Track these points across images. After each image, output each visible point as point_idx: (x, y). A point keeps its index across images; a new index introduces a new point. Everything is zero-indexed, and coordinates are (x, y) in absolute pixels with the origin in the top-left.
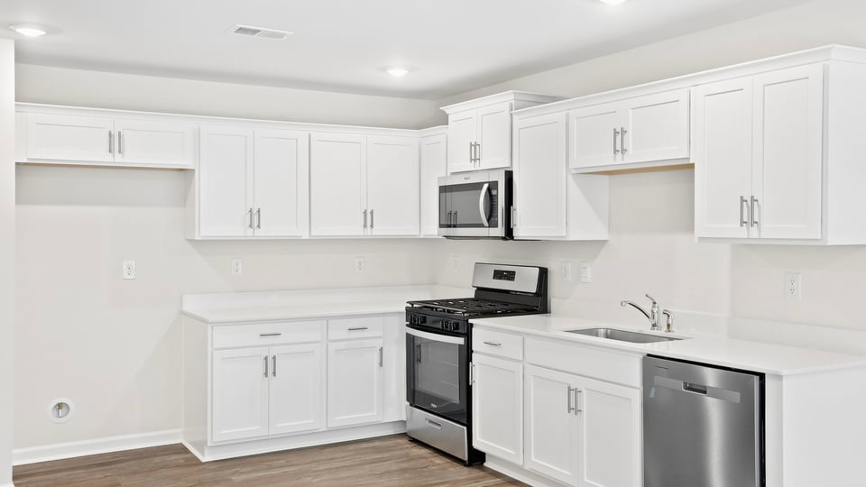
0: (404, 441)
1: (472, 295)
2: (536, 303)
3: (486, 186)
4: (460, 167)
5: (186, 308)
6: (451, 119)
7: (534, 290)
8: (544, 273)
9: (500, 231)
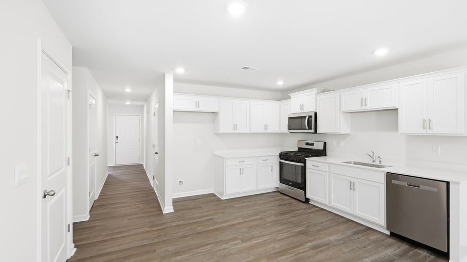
0: (279, 194)
1: (297, 150)
2: (322, 153)
3: (307, 117)
4: (296, 111)
5: (214, 153)
6: (291, 97)
7: (322, 149)
8: (325, 143)
9: (313, 131)
